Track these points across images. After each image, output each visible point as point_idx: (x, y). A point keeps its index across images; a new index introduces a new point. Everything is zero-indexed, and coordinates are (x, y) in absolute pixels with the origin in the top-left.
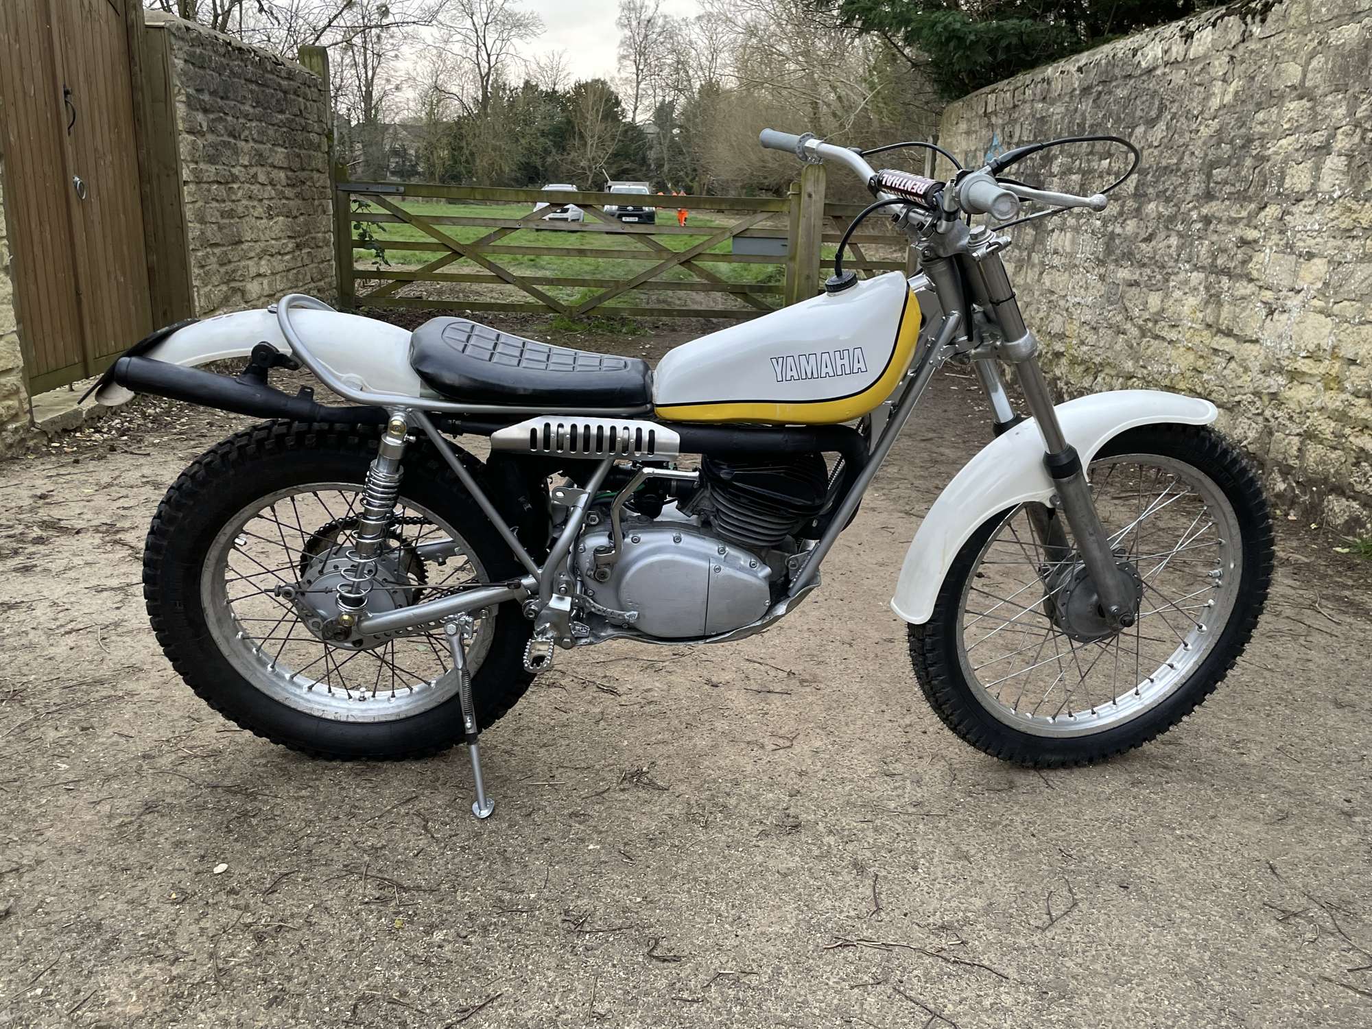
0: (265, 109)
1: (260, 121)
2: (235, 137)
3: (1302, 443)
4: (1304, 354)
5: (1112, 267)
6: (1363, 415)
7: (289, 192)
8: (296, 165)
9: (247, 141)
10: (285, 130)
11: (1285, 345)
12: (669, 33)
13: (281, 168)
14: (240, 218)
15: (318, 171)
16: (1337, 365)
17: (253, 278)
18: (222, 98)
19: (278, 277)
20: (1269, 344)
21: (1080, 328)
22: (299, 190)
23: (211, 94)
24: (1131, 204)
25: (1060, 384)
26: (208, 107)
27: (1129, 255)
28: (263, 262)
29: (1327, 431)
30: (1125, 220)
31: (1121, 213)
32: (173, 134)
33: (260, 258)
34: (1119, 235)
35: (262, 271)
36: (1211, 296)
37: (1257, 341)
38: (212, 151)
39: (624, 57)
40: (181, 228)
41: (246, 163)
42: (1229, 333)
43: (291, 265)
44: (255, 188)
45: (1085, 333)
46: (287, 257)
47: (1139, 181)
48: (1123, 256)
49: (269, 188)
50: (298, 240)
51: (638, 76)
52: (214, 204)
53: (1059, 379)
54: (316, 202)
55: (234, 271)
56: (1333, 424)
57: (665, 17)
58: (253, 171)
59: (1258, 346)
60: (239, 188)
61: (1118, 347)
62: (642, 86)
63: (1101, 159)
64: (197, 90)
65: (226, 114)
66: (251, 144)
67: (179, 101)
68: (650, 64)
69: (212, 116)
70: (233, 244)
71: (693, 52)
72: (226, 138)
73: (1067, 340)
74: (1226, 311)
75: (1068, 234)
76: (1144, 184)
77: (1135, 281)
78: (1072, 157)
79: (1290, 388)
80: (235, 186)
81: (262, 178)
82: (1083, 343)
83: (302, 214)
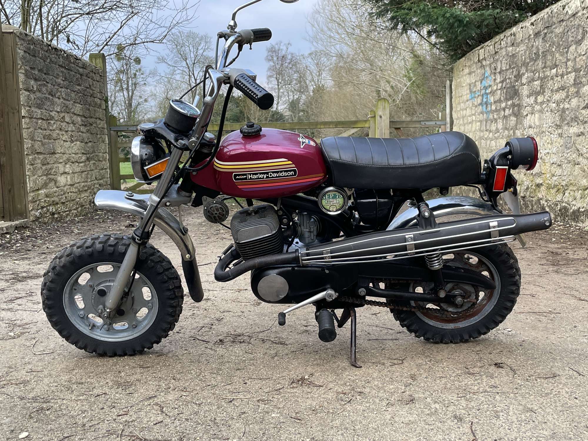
0: (70, 82)
1: (67, 88)
2: (52, 96)
5: (566, 128)
7: (82, 129)
8: (87, 114)
9: (59, 98)
10: (81, 94)
12: (294, 63)
13: (79, 115)
14: (54, 140)
15: (100, 119)
17: (62, 174)
18: (45, 74)
19: (76, 175)
21: (550, 167)
22: (89, 128)
23: (39, 71)
24: (573, 90)
25: (543, 202)
26: (37, 77)
27: (575, 119)
28: (67, 166)
30: (570, 100)
31: (567, 96)
32: (18, 90)
33: (66, 164)
34: (568, 109)
35: (67, 170)
38: (39, 102)
39: (271, 76)
40: (21, 142)
41: (59, 110)
43: (84, 169)
44: (64, 124)
45: (554, 169)
46: (82, 164)
47: (576, 76)
48: (572, 121)
49: (72, 125)
50: (88, 156)
51: (278, 85)
52: (40, 131)
53: (541, 199)
54: (99, 136)
55: (51, 169)
57: (292, 54)
58: (62, 115)
60: (54, 123)
61: (576, 173)
62: (281, 91)
63: (551, 69)
64: (31, 68)
65: (47, 82)
66: (62, 100)
67: (21, 73)
68: (285, 79)
69: (39, 83)
70: (50, 154)
71: (308, 72)
72: (47, 96)
73: (544, 176)
75: (536, 115)
76: (579, 77)
77: (581, 132)
78: (533, 72)
80: (52, 122)
81: (67, 119)
82: (553, 175)
83: (90, 141)
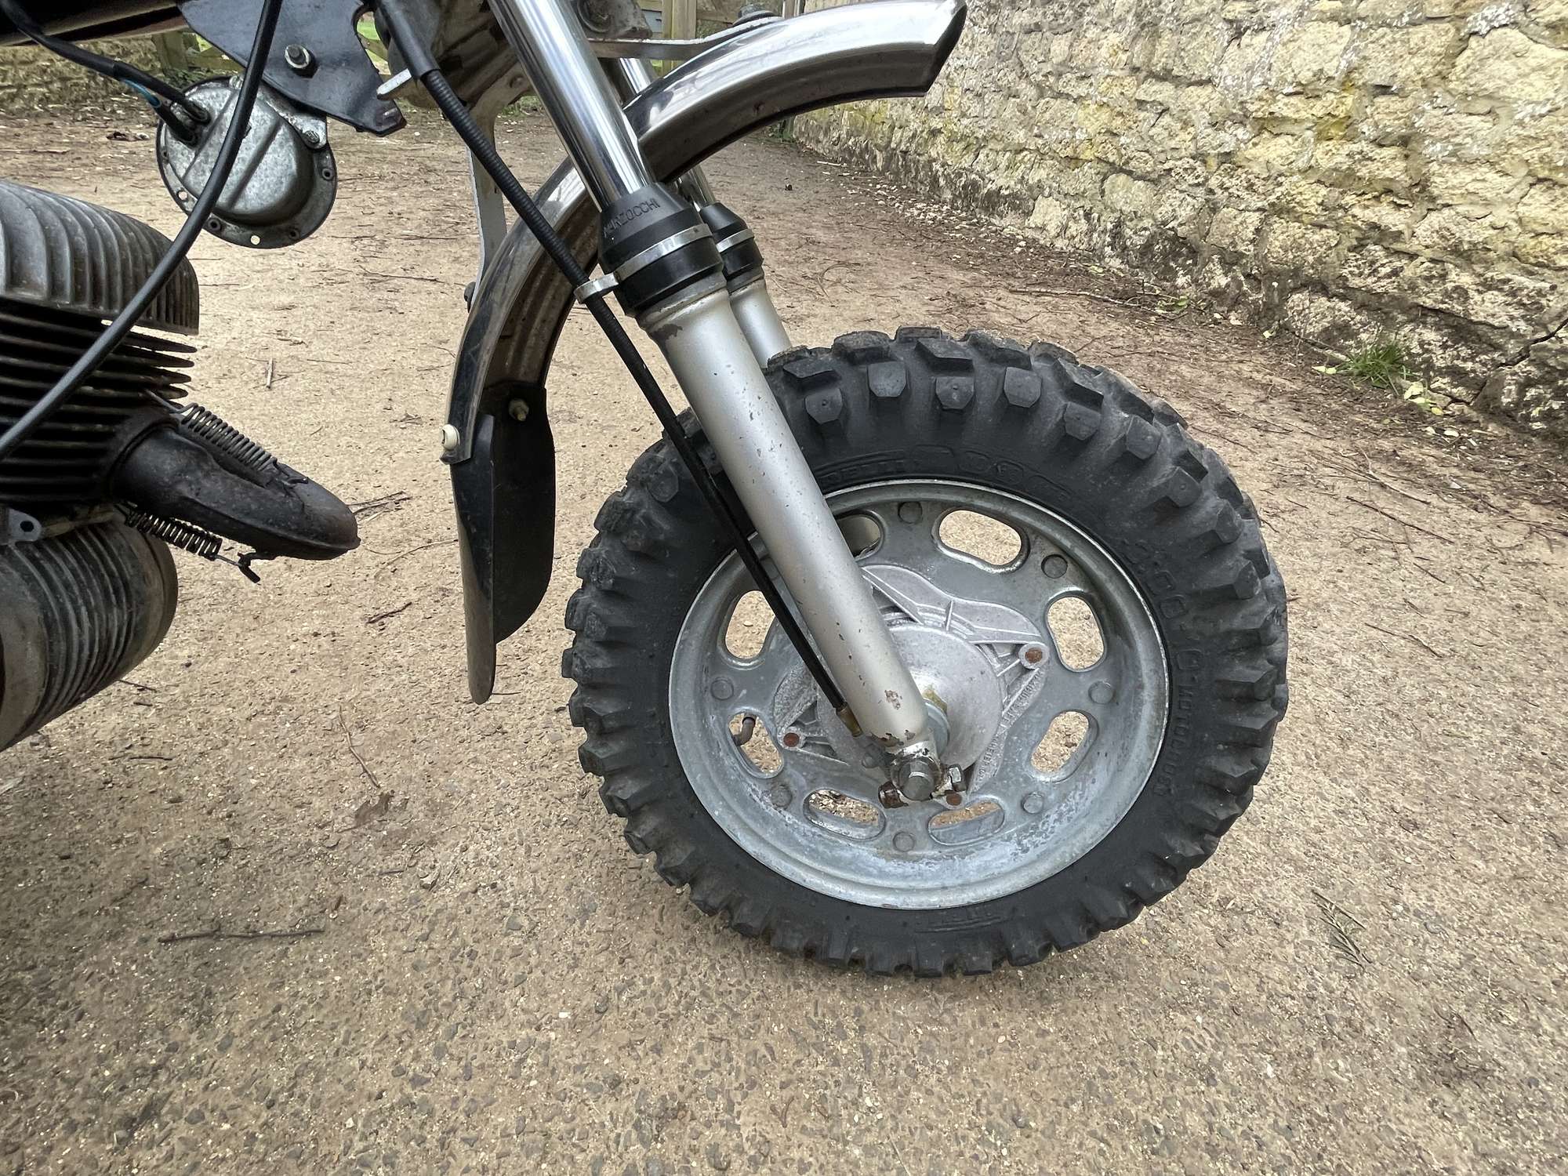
3: (1262, 221)
4: (1291, 89)
5: (1006, 13)
6: (1387, 173)
11: (1257, 80)
16: (1349, 101)
20: (1229, 82)
29: (1312, 202)
36: (1143, 27)
37: (1209, 81)
42: (1165, 76)
56: (1323, 191)
59: (1209, 88)
74: (1164, 46)
77: (1036, 24)
79: (1255, 145)
